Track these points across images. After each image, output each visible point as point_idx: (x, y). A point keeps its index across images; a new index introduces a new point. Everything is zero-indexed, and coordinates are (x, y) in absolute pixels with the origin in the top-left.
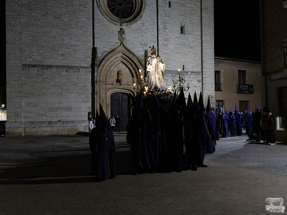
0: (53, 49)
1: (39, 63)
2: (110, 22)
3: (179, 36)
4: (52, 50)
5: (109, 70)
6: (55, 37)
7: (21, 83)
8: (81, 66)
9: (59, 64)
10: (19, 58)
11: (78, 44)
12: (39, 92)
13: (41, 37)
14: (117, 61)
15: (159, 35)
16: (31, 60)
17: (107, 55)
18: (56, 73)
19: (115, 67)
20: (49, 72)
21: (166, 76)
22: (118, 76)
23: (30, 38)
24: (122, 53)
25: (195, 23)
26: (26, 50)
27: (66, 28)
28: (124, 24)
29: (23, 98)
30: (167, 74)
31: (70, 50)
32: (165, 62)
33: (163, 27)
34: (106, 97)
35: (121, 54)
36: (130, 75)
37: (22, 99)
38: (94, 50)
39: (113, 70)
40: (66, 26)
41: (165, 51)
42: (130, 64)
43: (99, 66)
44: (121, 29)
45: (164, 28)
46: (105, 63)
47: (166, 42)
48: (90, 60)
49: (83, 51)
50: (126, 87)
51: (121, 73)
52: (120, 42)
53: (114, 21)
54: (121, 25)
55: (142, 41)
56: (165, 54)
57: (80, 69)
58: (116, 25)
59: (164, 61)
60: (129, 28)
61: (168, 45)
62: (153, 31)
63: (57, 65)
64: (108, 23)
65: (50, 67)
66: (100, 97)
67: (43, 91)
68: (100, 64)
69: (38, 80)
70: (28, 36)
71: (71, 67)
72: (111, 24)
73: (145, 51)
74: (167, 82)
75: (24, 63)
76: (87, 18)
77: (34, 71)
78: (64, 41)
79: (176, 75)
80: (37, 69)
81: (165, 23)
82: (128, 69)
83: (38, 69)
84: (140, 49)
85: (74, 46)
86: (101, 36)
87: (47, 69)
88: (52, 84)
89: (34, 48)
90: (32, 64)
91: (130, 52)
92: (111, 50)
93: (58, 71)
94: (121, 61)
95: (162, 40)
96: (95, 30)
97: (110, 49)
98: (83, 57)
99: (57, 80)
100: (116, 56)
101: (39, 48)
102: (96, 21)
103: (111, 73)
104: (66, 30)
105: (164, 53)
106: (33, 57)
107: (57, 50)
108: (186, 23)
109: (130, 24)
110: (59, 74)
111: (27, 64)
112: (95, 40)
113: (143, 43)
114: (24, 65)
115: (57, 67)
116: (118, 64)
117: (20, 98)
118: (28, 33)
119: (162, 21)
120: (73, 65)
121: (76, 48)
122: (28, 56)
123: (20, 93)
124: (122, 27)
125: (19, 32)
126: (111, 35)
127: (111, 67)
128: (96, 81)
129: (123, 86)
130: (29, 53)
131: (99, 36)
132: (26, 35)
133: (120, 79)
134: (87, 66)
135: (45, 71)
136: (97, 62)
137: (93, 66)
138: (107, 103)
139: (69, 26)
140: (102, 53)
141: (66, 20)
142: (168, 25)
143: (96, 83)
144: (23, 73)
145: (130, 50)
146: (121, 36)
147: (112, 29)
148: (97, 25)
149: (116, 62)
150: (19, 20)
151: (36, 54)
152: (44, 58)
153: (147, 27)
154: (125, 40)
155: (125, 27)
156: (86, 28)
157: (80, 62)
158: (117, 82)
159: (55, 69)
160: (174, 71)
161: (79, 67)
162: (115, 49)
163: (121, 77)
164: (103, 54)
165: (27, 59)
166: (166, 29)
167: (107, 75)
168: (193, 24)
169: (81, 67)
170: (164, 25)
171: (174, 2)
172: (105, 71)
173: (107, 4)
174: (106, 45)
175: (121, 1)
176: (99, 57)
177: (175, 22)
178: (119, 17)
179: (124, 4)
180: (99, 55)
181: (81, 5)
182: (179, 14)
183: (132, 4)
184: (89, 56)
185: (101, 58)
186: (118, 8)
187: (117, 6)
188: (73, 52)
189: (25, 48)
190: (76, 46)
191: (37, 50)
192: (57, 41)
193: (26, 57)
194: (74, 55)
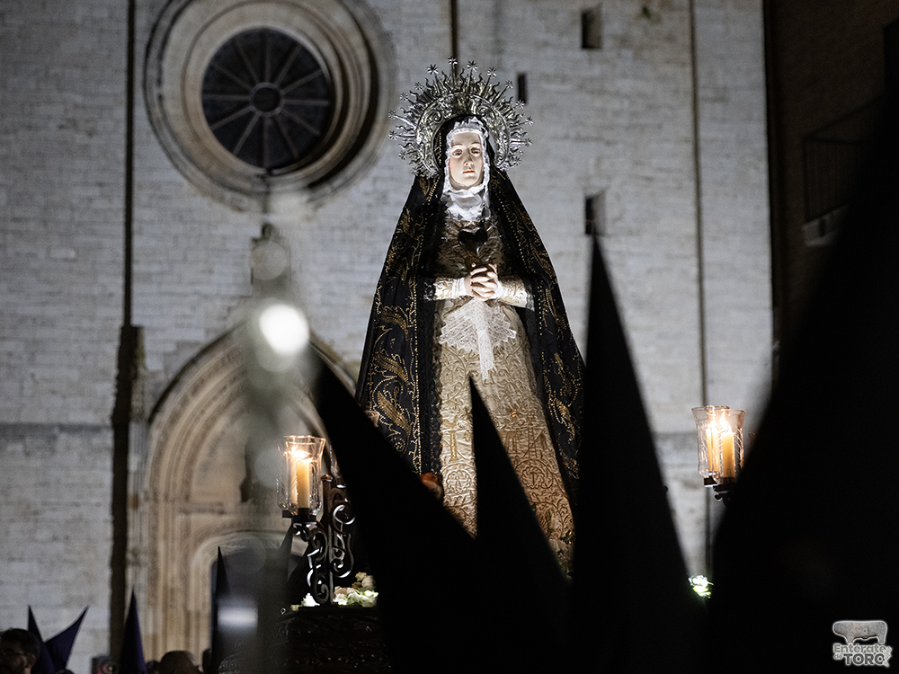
2: (213, 196)
5: (204, 435)
8: (63, 421)
11: (51, 311)
17: (193, 362)
22: (250, 463)
25: (663, 176)
31: (9, 346)
34: (185, 578)
38: (130, 339)
39: (224, 432)
43: (150, 421)
44: (267, 228)
46: (185, 402)
48: (107, 390)
49: (74, 347)
53: (232, 189)
54: (264, 210)
57: (55, 438)
58: (240, 210)
60: (308, 219)
64: (201, 202)
66: (153, 579)
68: (157, 409)
71: (15, 427)
72: (218, 207)
76: (101, 185)
85: (30, 323)
86: (166, 267)
92: (212, 337)
96: (137, 242)
97: (207, 331)
98: (74, 375)
102: (140, 196)
103: (213, 451)
108: (609, 178)
112: (137, 288)
120: (24, 419)
121: (42, 333)
124: (272, 219)
126: (216, 259)
127: (213, 420)
128: (136, 497)
131: (155, 268)
134: (90, 418)
136: (142, 400)
137: (122, 419)
138: (192, 607)
139: (12, 226)
140: (170, 354)
143: (136, 505)
147: (222, 230)
148: (145, 218)
155: (287, 218)
156: (94, 233)
157: (57, 401)
158: (244, 499)
161: (53, 426)
162: (233, 329)
164: (174, 357)
167: (191, 460)
168: (649, 179)
169: (62, 428)
171: (547, 78)
172: (185, 441)
173: (205, 105)
174: (188, 312)
175: (272, 81)
176: (154, 374)
177: (551, 175)
178: (260, 165)
179: (288, 96)
180: (154, 364)
181: (74, 123)
182: (573, 134)
183: (331, 95)
184: (104, 372)
185: (164, 379)
186: (255, 120)
187: (252, 108)
188: (25, 356)
190: (39, 321)
194: (31, 370)
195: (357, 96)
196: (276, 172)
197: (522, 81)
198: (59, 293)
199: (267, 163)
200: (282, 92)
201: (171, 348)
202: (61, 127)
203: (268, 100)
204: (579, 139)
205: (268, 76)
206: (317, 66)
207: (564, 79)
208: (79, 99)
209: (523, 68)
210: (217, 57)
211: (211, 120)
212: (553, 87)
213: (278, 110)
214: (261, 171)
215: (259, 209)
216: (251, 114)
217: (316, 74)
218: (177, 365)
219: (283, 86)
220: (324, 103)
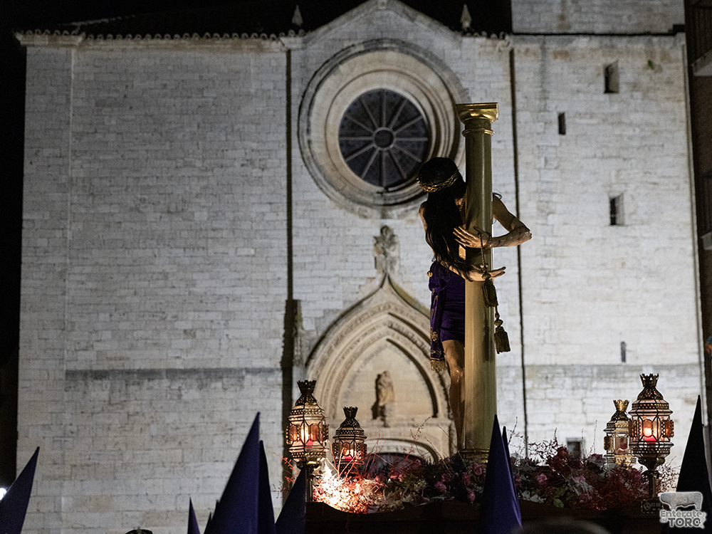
0: (160, 315)
1: (117, 365)
2: (346, 209)
3: (600, 236)
4: (157, 319)
5: (345, 373)
6: (165, 276)
7: (60, 433)
8: (248, 366)
9: (179, 365)
10: (56, 352)
11: (238, 291)
12: (113, 462)
13: (123, 278)
14: (373, 340)
16: (91, 355)
17: (335, 323)
18: (169, 396)
19: (367, 361)
20: (145, 392)
21: (553, 388)
22: (378, 392)
23: (90, 285)
24: (390, 314)
25: (666, 181)
26: (77, 326)
27: (202, 243)
28: (396, 212)
29: (66, 483)
30: (556, 380)
31: (211, 316)
32: (547, 333)
33: (538, 208)
35: (385, 317)
36: (423, 387)
37: (61, 486)
38: (292, 308)
39: (358, 371)
40: (201, 236)
41: (546, 296)
42: (420, 348)
43: (307, 365)
44: (384, 229)
45: (542, 211)
46: (330, 351)
47: (549, 263)
48: (277, 344)
49: (255, 315)
50: (406, 432)
51: (390, 385)
52: (380, 276)
53: (360, 203)
54: (384, 216)
56: (547, 305)
57: (243, 378)
58: (365, 217)
59: (545, 331)
60: (412, 221)
61: (560, 272)
63: (171, 367)
64: (338, 213)
65: (151, 374)
67: (127, 457)
68: (310, 357)
69: (110, 421)
70: (83, 278)
71: (217, 371)
72: (350, 216)
74: (555, 409)
75: (71, 366)
76: (270, 204)
77: (99, 392)
78: (194, 285)
79: (592, 381)
80: (109, 386)
81: (544, 191)
82: (412, 366)
83: (112, 384)
85: (225, 300)
86: (315, 259)
87: (139, 384)
88: (154, 433)
89: (102, 317)
90: (94, 368)
91: (417, 307)
92: (348, 306)
93: (175, 386)
94: (388, 340)
95: (534, 254)
96: (295, 242)
97: (345, 302)
98: (255, 334)
99: (171, 418)
100: (369, 324)
101: (116, 317)
102: (297, 211)
103: (351, 383)
104: (201, 250)
105: (544, 303)
106: (99, 346)
107: (173, 317)
108: (626, 184)
109: (414, 209)
110: (175, 397)
111: (79, 368)
112: (295, 274)
114: (71, 374)
115: (172, 374)
116: (380, 349)
117: (57, 481)
118: (84, 272)
119: (533, 187)
120: (222, 366)
121: (233, 306)
122: (83, 345)
123: (57, 466)
124: (388, 222)
125: (59, 269)
126: (349, 252)
127: (351, 362)
129: (396, 429)
130: (87, 333)
131: (308, 260)
132: (78, 278)
133: (383, 407)
134: (267, 364)
135: (132, 388)
136: (301, 351)
137: (287, 364)
139: (212, 234)
140: (320, 318)
141: (201, 216)
142: (555, 198)
144: (66, 398)
145: (417, 302)
146: (385, 253)
147: (353, 232)
148: (301, 225)
149: (369, 344)
150: (58, 234)
151: (107, 335)
152: (132, 348)
154: (396, 267)
155: (398, 222)
156: (266, 237)
157: (244, 352)
158: (375, 417)
159: (165, 383)
160: (584, 367)
161: (241, 370)
162: (363, 300)
163: (388, 398)
164: (322, 320)
165: (80, 353)
166: (548, 214)
167: (336, 392)
168: (655, 184)
169: (248, 371)
170: (542, 199)
171: (579, 115)
172: (331, 378)
173: (341, 145)
174: (331, 289)
175: (387, 126)
176: (308, 333)
177: (583, 184)
178: (380, 185)
179: (398, 136)
180: (309, 325)
181: (251, 162)
182: (599, 154)
183: (428, 134)
184: (275, 332)
185: (316, 335)
186: (376, 153)
187: (374, 145)
188: (222, 322)
189: (74, 320)
190: (231, 299)
191: (111, 321)
192: (174, 287)
193: (78, 348)
194: (226, 332)
195: (445, 134)
196: (390, 189)
197: (561, 118)
198: (244, 279)
199: (385, 184)
200: (395, 133)
201: (320, 314)
202: (243, 165)
203: (385, 139)
204: (603, 157)
205: (384, 122)
206: (419, 114)
207: (592, 116)
208: (254, 145)
209: (561, 110)
210: (349, 111)
211: (345, 156)
212: (584, 121)
213: (392, 146)
214: (380, 189)
215: (379, 216)
216: (374, 149)
217: (419, 118)
218: (325, 326)
219: (395, 129)
220: (426, 139)
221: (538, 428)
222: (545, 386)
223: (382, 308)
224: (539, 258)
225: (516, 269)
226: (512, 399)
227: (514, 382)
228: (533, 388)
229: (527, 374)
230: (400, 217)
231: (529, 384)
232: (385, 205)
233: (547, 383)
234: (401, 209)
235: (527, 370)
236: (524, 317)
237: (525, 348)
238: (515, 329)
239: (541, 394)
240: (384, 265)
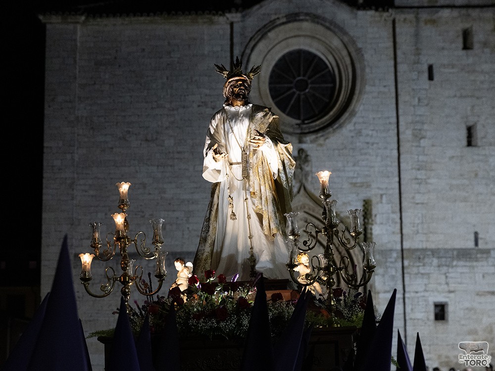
0: (141, 214)
3: (459, 154)
4: (139, 216)
6: (144, 186)
11: (196, 196)
15: (402, 157)
21: (424, 265)
23: (92, 193)
24: (305, 212)
26: (82, 222)
27: (170, 162)
30: (426, 260)
31: (177, 214)
32: (419, 226)
33: (413, 135)
35: (301, 215)
40: (170, 157)
41: (419, 198)
44: (301, 151)
45: (416, 136)
47: (421, 175)
52: (298, 185)
54: (300, 142)
55: (355, 175)
56: (420, 205)
59: (418, 224)
60: (321, 145)
61: (429, 181)
62: (386, 148)
70: (87, 188)
73: (364, 201)
74: (425, 281)
75: (78, 251)
78: (164, 192)
79: (453, 261)
81: (417, 122)
84: (350, 199)
85: (186, 202)
89: (100, 215)
95: (410, 168)
104: (169, 167)
105: (418, 204)
107: (150, 215)
108: (479, 116)
109: (322, 136)
113: (359, 180)
118: (87, 183)
119: (410, 119)
120: (185, 250)
121: (192, 207)
124: (304, 146)
125: (69, 182)
132: (83, 188)
139: (177, 156)
141: (169, 142)
142: (426, 127)
146: (301, 169)
150: (69, 156)
153: (368, 139)
154: (310, 179)
155: (311, 145)
160: (447, 251)
165: (84, 241)
166: (421, 139)
170: (416, 127)
171: (444, 66)
173: (271, 90)
175: (304, 76)
177: (447, 116)
178: (299, 119)
179: (312, 83)
181: (205, 104)
182: (458, 94)
183: (334, 81)
186: (295, 96)
187: (294, 90)
188: (185, 219)
189: (80, 217)
190: (191, 202)
191: (106, 218)
192: (150, 194)
193: (82, 238)
194: (187, 226)
195: (346, 81)
196: (306, 122)
197: (430, 68)
198: (200, 187)
199: (302, 118)
200: (309, 81)
202: (199, 106)
203: (302, 86)
204: (461, 97)
205: (302, 73)
206: (327, 67)
207: (453, 66)
208: (207, 92)
209: (431, 62)
210: (276, 65)
211: (273, 98)
212: (446, 70)
213: (307, 90)
214: (299, 122)
215: (297, 141)
216: (294, 93)
217: (327, 70)
219: (309, 78)
220: (330, 85)
221: (413, 295)
222: (418, 264)
223: (299, 208)
224: (414, 171)
225: (397, 179)
226: (394, 273)
227: (396, 261)
228: (409, 265)
229: (405, 256)
230: (312, 142)
231: (406, 263)
232: (301, 133)
233: (420, 262)
234: (313, 137)
235: (405, 252)
236: (403, 214)
237: (404, 237)
238: (396, 223)
239: (415, 270)
240: (300, 177)
